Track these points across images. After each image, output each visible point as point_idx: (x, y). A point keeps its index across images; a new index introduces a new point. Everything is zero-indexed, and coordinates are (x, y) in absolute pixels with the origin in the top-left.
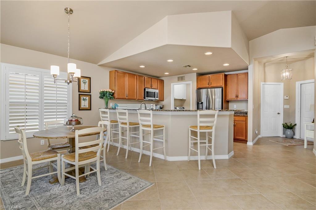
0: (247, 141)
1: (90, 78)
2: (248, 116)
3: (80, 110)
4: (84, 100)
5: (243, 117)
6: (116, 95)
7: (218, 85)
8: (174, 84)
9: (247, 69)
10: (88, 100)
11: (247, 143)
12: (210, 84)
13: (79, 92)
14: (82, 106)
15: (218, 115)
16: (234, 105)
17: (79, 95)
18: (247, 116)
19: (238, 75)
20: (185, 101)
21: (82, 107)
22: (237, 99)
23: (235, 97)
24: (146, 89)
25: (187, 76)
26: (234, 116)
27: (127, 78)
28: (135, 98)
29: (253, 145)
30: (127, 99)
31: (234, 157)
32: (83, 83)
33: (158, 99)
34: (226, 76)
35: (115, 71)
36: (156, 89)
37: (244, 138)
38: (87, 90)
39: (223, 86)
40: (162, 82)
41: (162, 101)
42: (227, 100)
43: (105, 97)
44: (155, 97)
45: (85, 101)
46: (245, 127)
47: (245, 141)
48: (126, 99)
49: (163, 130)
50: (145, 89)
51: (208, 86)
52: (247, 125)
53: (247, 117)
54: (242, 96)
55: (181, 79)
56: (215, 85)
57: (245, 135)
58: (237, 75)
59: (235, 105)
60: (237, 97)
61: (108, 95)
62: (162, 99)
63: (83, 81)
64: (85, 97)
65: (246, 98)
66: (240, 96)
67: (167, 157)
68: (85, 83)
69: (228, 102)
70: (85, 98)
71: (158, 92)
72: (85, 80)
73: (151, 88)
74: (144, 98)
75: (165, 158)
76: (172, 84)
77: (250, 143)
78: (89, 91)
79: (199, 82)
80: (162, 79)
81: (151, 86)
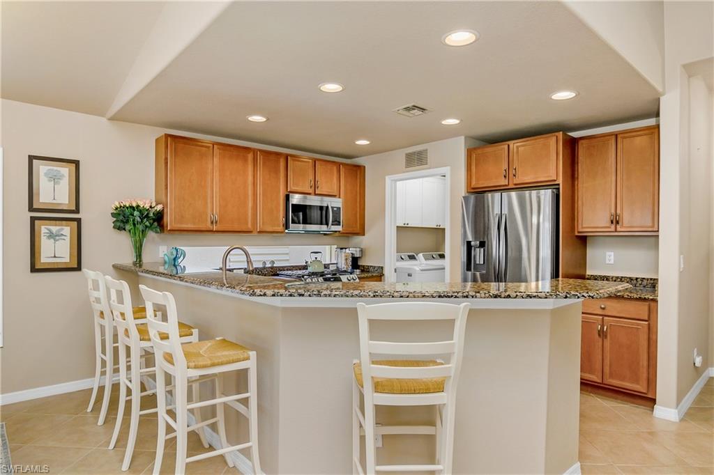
0: (654, 401)
1: (77, 163)
2: (659, 299)
3: (34, 269)
4: (51, 236)
5: (639, 304)
6: (168, 220)
7: (542, 178)
8: (394, 177)
10: (68, 239)
11: (652, 409)
12: (511, 175)
13: (31, 209)
14: (45, 258)
16: (608, 253)
17: (33, 219)
18: (655, 301)
19: (619, 137)
21: (43, 260)
22: (616, 231)
23: (608, 224)
24: (292, 195)
25: (433, 149)
27: (216, 160)
28: (250, 226)
29: (682, 420)
30: (216, 231)
32: (46, 179)
33: (339, 228)
34: (572, 146)
35: (167, 136)
36: (334, 196)
37: (640, 387)
38: (67, 202)
39: (560, 181)
41: (357, 234)
42: (577, 234)
43: (128, 227)
44: (327, 224)
45: (55, 240)
46: (644, 343)
48: (212, 231)
50: (287, 198)
51: (504, 182)
52: (653, 337)
53: (652, 304)
54: (633, 219)
55: (416, 160)
56: (528, 178)
57: (645, 375)
58: (616, 135)
59: (612, 255)
60: (615, 221)
61: (139, 219)
62: (358, 229)
63: (46, 174)
64: (58, 228)
65: (653, 226)
66: (626, 219)
68: (55, 179)
69: (583, 241)
70: (59, 231)
71: (340, 205)
72: (55, 168)
73: (311, 191)
74: (287, 227)
76: (388, 179)
77: (666, 412)
78: (74, 208)
79: (473, 167)
80: (359, 161)
81: (315, 187)
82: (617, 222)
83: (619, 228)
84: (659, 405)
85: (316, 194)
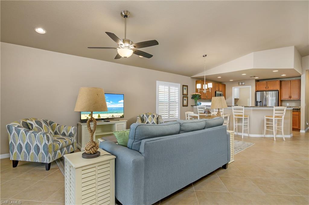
0: (300, 130)
1: (187, 86)
2: (301, 111)
3: (183, 106)
5: (297, 112)
6: (202, 97)
7: (275, 89)
8: (234, 87)
9: (300, 76)
11: (300, 131)
12: (267, 88)
13: (183, 95)
15: (286, 110)
17: (183, 97)
18: (300, 112)
20: (238, 100)
21: (184, 104)
22: (290, 99)
23: (288, 98)
24: (217, 92)
26: (293, 111)
28: (211, 98)
29: (306, 132)
30: (207, 99)
31: (293, 137)
32: (184, 89)
34: (281, 82)
35: (202, 81)
36: (221, 91)
39: (279, 89)
40: (225, 85)
42: (281, 99)
43: (194, 98)
45: (185, 101)
47: (299, 130)
49: (247, 118)
51: (265, 89)
52: (300, 118)
54: (294, 97)
56: (272, 89)
57: (298, 125)
58: (290, 81)
59: (288, 104)
60: (290, 97)
65: (299, 98)
66: (293, 97)
67: (250, 134)
69: (282, 101)
70: (185, 99)
71: (223, 93)
72: (185, 87)
75: (249, 135)
76: (233, 88)
78: (187, 94)
79: (257, 86)
80: (224, 83)
81: (219, 90)
82: (291, 97)
83: (291, 98)
84: (302, 130)
85: (219, 91)
